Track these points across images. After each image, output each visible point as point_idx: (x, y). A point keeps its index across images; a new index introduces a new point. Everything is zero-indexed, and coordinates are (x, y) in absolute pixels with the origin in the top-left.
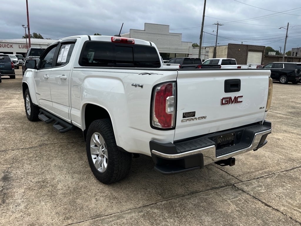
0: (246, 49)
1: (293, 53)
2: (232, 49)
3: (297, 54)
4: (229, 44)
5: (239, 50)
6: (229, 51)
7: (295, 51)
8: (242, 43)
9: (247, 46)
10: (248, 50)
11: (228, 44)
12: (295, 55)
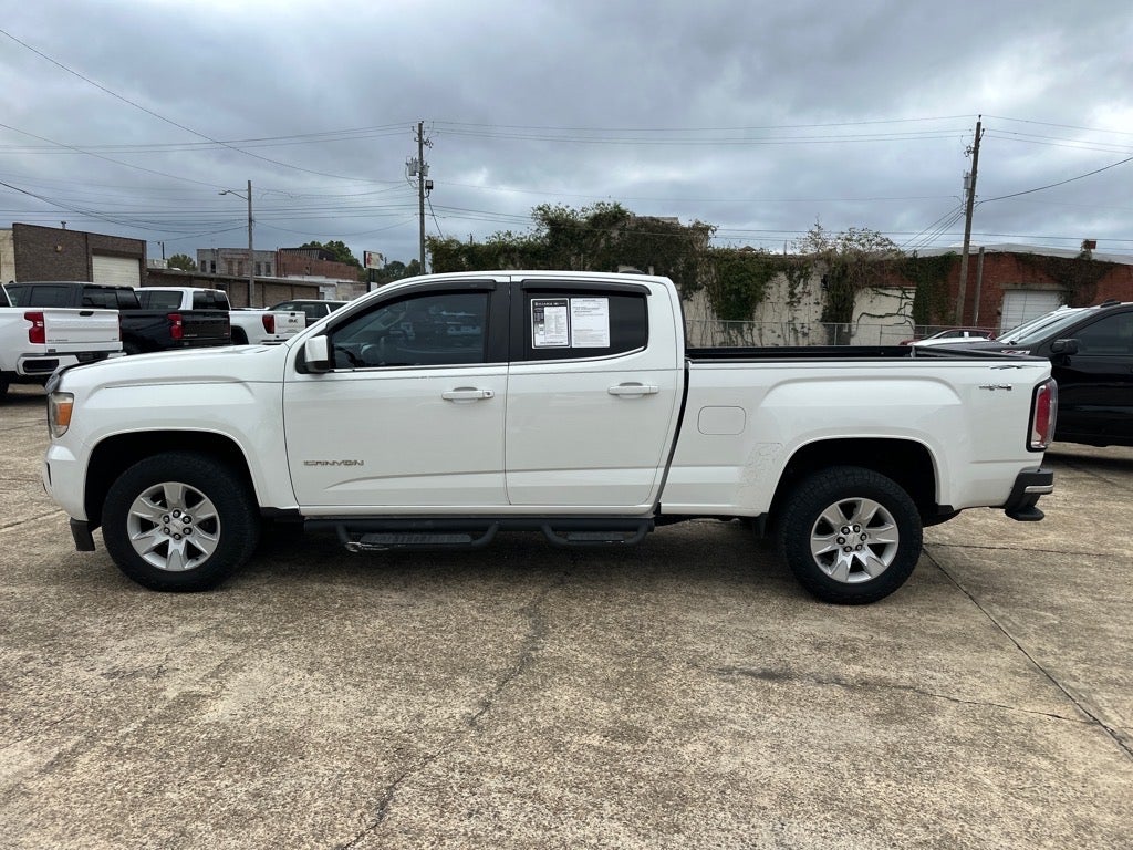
0: (84, 245)
1: (203, 262)
2: (31, 245)
3: (213, 266)
4: (14, 224)
5: (59, 248)
6: (20, 250)
7: (209, 258)
8: (63, 223)
9: (86, 235)
10: (90, 250)
11: (11, 226)
12: (209, 269)
